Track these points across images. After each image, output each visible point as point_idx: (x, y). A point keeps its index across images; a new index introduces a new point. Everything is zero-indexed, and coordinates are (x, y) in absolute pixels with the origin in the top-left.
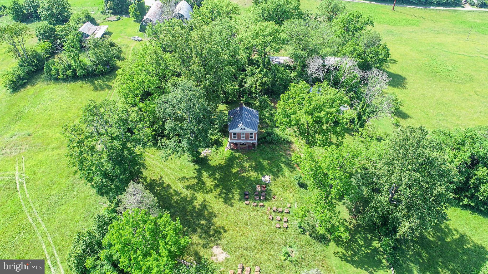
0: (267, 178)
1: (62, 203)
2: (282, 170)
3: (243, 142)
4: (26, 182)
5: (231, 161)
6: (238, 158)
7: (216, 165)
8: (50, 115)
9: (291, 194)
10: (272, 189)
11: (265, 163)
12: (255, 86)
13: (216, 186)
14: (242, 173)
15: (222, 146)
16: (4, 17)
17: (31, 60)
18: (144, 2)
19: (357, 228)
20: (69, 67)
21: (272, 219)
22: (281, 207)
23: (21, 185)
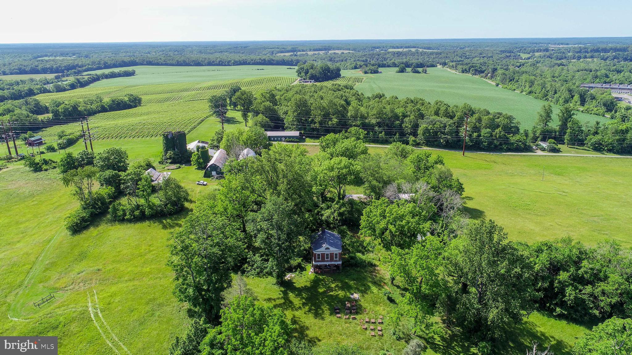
0: (356, 296)
1: (142, 327)
2: (369, 288)
3: (327, 263)
4: (101, 312)
5: (316, 283)
6: (323, 280)
7: (302, 287)
8: (119, 252)
9: (382, 308)
10: (362, 304)
11: (352, 283)
12: (332, 216)
13: (304, 304)
14: (329, 293)
15: (306, 270)
16: (50, 171)
17: (95, 203)
18: (208, 150)
19: (453, 337)
20: (138, 207)
21: (366, 329)
22: (373, 318)
23: (96, 315)
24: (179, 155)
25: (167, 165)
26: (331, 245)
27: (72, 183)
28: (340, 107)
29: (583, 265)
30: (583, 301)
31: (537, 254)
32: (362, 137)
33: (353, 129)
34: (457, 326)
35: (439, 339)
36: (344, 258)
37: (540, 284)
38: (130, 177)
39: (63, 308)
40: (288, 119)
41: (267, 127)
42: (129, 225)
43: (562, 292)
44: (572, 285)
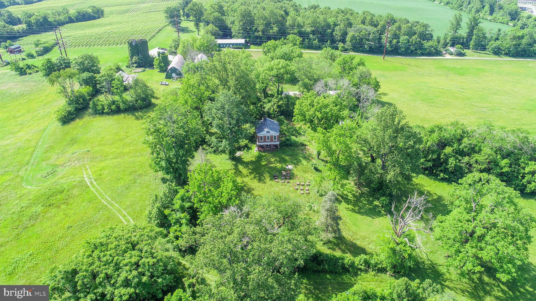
0: (290, 167)
1: (129, 191)
2: (301, 161)
3: (268, 144)
4: (95, 181)
5: (259, 158)
6: (265, 156)
7: (249, 161)
8: (103, 138)
9: (309, 175)
10: (294, 172)
11: (287, 158)
12: (272, 108)
13: (250, 173)
14: (270, 165)
15: (251, 149)
16: (34, 75)
17: (77, 99)
18: (167, 55)
19: (362, 195)
20: (114, 102)
21: (297, 189)
22: (303, 182)
23: (91, 183)
24: (142, 60)
25: (134, 68)
26: (271, 129)
27: (57, 83)
28: (280, 17)
29: (463, 141)
30: (461, 168)
31: (430, 134)
32: (298, 43)
33: (290, 37)
34: (365, 187)
35: (351, 196)
36: (282, 140)
37: (430, 156)
38: (104, 78)
39: (65, 179)
40: (235, 28)
41: (217, 36)
42: (108, 117)
43: (446, 161)
44: (454, 156)
